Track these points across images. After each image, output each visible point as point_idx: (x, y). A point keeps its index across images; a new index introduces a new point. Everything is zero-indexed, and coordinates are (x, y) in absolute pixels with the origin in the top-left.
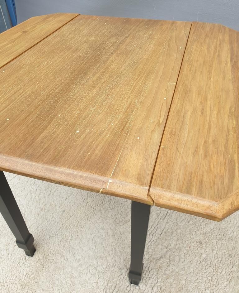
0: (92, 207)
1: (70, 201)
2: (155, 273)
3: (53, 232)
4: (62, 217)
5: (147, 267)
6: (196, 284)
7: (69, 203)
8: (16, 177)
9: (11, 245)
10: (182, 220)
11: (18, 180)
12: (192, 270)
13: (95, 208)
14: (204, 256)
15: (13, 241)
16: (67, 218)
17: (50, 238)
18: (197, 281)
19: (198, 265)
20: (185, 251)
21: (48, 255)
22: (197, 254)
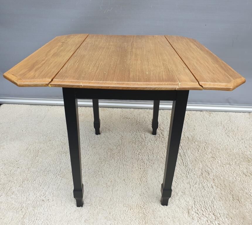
0: (140, 169)
1: (123, 173)
2: (207, 181)
3: (130, 194)
4: (127, 184)
5: (201, 181)
6: (227, 175)
7: (123, 174)
8: (62, 179)
9: (109, 216)
10: (194, 152)
11: (67, 179)
12: (220, 170)
13: (143, 168)
14: (219, 162)
15: (108, 213)
16: (130, 182)
17: (131, 198)
18: (227, 174)
19: (220, 167)
20: (209, 165)
21: (141, 207)
22: (215, 163)
